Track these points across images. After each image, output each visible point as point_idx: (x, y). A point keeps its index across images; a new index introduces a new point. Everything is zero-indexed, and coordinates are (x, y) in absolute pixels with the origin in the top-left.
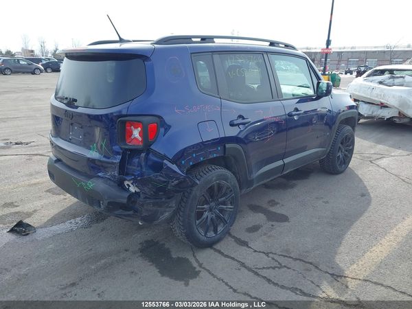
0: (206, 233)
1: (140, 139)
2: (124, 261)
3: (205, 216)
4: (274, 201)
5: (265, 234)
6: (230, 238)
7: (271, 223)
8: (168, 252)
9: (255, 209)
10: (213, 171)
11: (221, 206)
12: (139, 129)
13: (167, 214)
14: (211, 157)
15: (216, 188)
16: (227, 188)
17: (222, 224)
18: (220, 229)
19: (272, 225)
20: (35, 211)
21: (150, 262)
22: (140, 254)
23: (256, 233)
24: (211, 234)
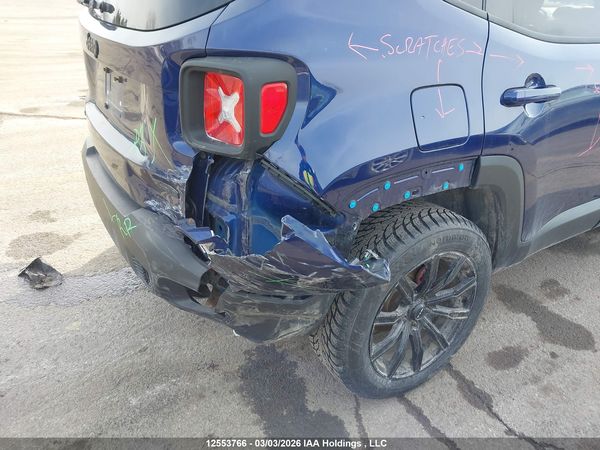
0: (392, 372)
1: (237, 127)
2: (202, 396)
3: (394, 334)
4: (556, 283)
5: (536, 380)
6: (447, 377)
7: (549, 347)
8: (298, 389)
9: (513, 299)
10: (434, 227)
11: (440, 309)
12: (236, 96)
13: (298, 328)
14: (435, 189)
15: (434, 269)
16: (464, 268)
17: (434, 347)
18: (428, 358)
19: (553, 355)
20: (78, 235)
21: (253, 411)
22: (240, 382)
23: (511, 371)
24: (406, 371)
